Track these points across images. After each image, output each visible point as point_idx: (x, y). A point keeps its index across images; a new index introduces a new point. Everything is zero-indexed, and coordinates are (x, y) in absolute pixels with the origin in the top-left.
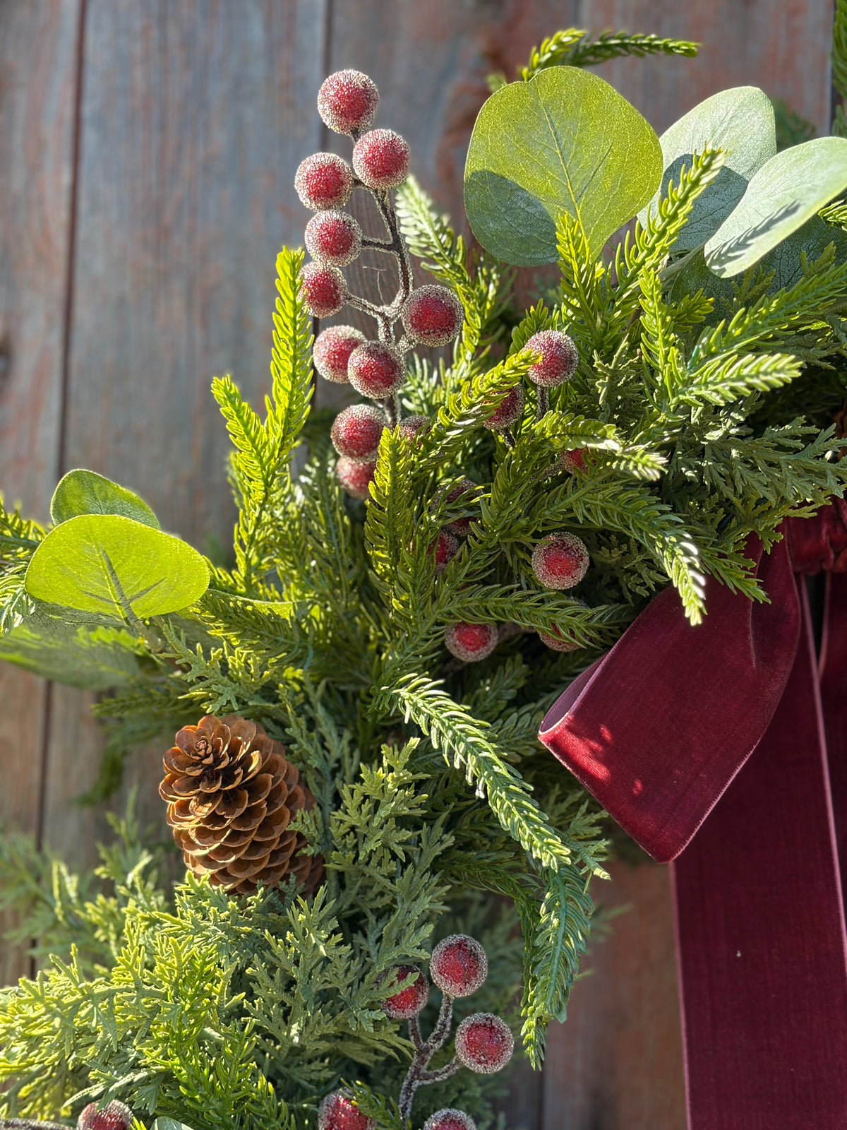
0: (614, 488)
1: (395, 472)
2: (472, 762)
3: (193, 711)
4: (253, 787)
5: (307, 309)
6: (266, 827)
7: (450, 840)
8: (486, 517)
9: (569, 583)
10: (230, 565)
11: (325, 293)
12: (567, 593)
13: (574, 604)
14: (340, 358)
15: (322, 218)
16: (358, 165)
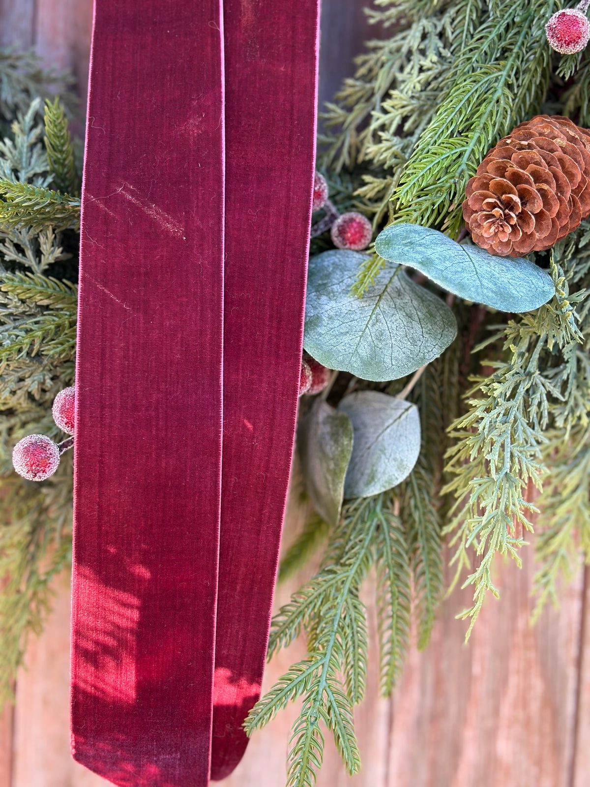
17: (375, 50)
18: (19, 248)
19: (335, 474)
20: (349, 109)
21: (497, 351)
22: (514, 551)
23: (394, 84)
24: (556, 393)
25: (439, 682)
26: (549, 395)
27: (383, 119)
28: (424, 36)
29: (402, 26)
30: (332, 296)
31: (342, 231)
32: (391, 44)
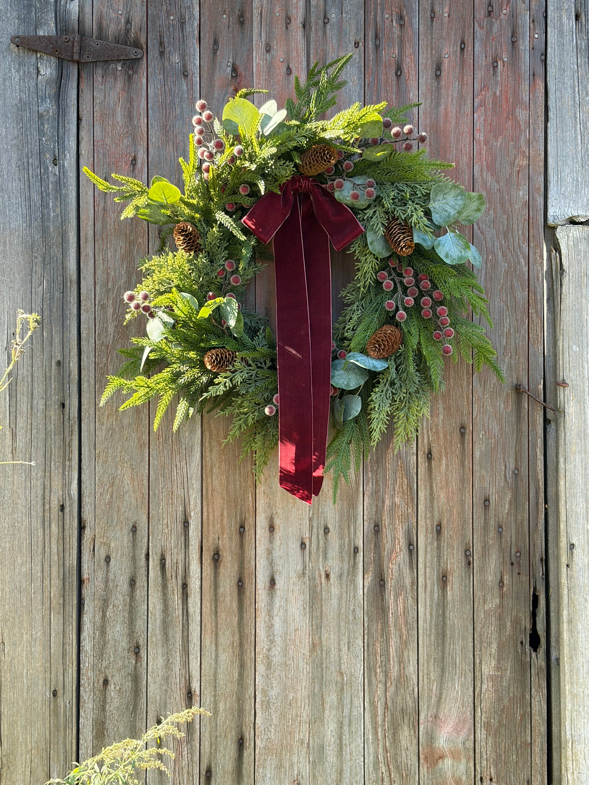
0: (251, 174)
1: (213, 174)
2: (229, 225)
3: (178, 222)
4: (191, 234)
5: (196, 145)
6: (194, 242)
7: (228, 244)
8: (230, 181)
9: (246, 193)
10: (184, 194)
11: (199, 142)
12: (246, 195)
13: (248, 198)
14: (202, 154)
15: (198, 128)
16: (204, 118)
17: (346, 309)
18: (261, 363)
19: (341, 415)
20: (340, 324)
21: (379, 382)
22: (384, 429)
23: (351, 319)
24: (394, 392)
25: (377, 482)
26: (392, 392)
27: (349, 327)
28: (357, 307)
29: (353, 303)
30: (338, 370)
31: (339, 355)
32: (350, 308)
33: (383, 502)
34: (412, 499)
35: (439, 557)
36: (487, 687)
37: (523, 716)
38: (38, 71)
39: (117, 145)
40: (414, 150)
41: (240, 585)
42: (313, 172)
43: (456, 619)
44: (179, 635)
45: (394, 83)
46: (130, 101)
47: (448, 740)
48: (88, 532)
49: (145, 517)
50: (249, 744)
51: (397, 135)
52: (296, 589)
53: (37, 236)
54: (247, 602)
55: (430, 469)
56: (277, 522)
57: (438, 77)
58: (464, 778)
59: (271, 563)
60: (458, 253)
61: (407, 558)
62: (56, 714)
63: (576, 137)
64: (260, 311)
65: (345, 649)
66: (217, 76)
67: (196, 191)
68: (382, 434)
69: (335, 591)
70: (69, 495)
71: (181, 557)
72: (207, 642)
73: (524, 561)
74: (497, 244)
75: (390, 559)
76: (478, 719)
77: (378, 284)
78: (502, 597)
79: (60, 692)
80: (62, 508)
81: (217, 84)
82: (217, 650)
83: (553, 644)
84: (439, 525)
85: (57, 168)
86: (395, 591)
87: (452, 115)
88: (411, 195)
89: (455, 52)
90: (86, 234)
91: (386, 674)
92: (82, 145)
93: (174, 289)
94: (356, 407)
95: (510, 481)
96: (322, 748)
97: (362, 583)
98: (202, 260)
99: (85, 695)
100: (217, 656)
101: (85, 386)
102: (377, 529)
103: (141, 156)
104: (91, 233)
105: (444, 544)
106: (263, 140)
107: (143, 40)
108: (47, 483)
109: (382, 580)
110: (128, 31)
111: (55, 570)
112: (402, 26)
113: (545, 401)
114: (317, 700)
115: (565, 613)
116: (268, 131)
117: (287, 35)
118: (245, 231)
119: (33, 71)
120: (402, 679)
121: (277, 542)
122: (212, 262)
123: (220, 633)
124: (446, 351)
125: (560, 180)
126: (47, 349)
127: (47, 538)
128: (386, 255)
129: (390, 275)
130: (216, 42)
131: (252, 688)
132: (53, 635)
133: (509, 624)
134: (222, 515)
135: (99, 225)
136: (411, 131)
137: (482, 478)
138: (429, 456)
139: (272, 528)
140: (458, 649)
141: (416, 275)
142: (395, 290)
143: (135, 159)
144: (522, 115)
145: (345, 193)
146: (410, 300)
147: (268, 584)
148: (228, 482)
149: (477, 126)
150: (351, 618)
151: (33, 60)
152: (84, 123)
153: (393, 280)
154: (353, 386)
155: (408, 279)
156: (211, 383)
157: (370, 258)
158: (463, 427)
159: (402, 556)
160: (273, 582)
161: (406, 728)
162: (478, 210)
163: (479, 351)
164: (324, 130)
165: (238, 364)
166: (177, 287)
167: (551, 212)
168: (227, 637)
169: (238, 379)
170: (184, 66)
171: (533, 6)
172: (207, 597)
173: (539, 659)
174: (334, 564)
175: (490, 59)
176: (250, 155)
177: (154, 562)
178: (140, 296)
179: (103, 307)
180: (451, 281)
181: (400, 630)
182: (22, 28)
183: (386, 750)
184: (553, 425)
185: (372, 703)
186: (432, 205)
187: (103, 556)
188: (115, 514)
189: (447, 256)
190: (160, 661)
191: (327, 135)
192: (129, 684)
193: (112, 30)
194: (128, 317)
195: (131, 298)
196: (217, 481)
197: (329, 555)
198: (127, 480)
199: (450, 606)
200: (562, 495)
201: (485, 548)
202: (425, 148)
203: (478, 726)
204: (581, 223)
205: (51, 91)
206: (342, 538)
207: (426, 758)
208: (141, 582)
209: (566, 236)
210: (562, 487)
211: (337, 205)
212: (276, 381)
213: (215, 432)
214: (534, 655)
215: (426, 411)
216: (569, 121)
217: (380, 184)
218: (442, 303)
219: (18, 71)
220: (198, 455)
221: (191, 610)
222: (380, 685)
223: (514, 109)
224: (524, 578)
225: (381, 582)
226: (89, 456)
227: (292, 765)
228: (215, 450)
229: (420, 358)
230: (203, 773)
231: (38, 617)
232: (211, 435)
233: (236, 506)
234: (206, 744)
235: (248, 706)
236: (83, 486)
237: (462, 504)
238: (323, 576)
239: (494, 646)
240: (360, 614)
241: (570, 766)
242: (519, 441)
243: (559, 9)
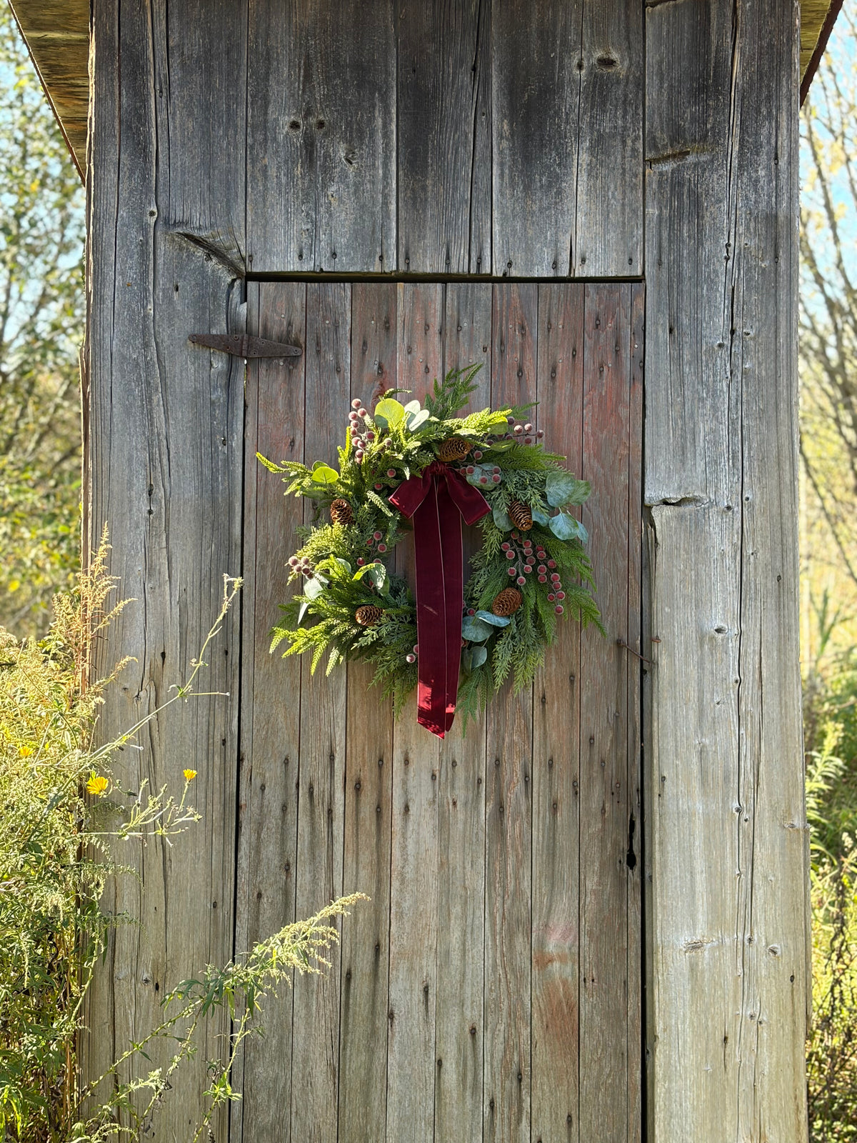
0: (398, 461)
1: (365, 460)
2: (378, 503)
4: (345, 509)
5: (352, 435)
6: (348, 516)
7: (376, 518)
8: (380, 467)
9: (393, 477)
10: (341, 476)
11: (354, 433)
13: (394, 480)
16: (359, 414)
17: (475, 574)
18: (402, 618)
19: (469, 663)
20: (470, 586)
21: (502, 636)
22: (506, 675)
23: (479, 582)
24: (514, 644)
25: (498, 722)
27: (477, 589)
28: (484, 572)
29: (480, 568)
30: (468, 625)
31: (469, 612)
32: (478, 573)
33: (504, 740)
34: (528, 737)
35: (551, 788)
36: (590, 899)
37: (621, 925)
38: (211, 365)
39: (278, 429)
40: (532, 445)
41: (379, 811)
42: (449, 459)
43: (565, 840)
44: (324, 855)
45: (516, 382)
46: (291, 392)
47: (556, 946)
48: (245, 764)
49: (296, 752)
50: (384, 949)
51: (519, 431)
52: (428, 815)
53: (208, 506)
54: (384, 826)
55: (544, 711)
56: (411, 756)
57: (553, 378)
58: (570, 979)
59: (406, 792)
60: (568, 530)
61: (523, 788)
62: (216, 923)
63: (669, 432)
64: (399, 573)
65: (468, 867)
66: (365, 372)
67: (349, 473)
68: (505, 680)
69: (461, 816)
70: (231, 731)
71: (327, 786)
72: (349, 860)
73: (623, 791)
74: (602, 520)
75: (508, 789)
76: (582, 927)
77: (502, 553)
78: (604, 821)
79: (220, 904)
80: (224, 742)
81: (366, 379)
82: (357, 868)
83: (647, 863)
84: (551, 760)
85: (226, 448)
86: (512, 816)
87: (565, 411)
88: (530, 480)
89: (568, 358)
90: (250, 505)
91: (504, 888)
92: (248, 428)
93: (332, 556)
94: (483, 657)
95: (611, 722)
96: (448, 953)
97: (485, 810)
98: (355, 531)
99: (241, 907)
100: (357, 873)
101: (245, 635)
102: (498, 763)
103: (299, 439)
104: (254, 503)
105: (555, 777)
106: (409, 434)
107: (302, 340)
108: (211, 721)
109: (502, 807)
110: (289, 332)
111: (217, 796)
112: (523, 335)
113: (642, 654)
114: (444, 910)
115: (657, 836)
116: (413, 427)
117: (426, 339)
118: (392, 507)
119: (206, 364)
120: (518, 892)
121: (412, 774)
122: (362, 532)
123: (361, 853)
124: (558, 611)
125: (655, 468)
126: (213, 604)
127: (210, 768)
128: (509, 529)
129: (512, 546)
130: (365, 344)
131: (388, 901)
132: (214, 853)
133: (609, 846)
134: (364, 749)
135: (261, 497)
136: (530, 429)
137: (588, 719)
138: (543, 700)
139: (407, 762)
140: (566, 867)
141: (534, 546)
142: (516, 559)
143: (293, 441)
144: (624, 412)
145: (475, 477)
146: (529, 567)
147: (402, 810)
148: (369, 721)
149: (586, 421)
150: (474, 840)
151: (207, 354)
152: (249, 409)
153: (514, 550)
154: (480, 639)
155: (527, 550)
156: (360, 634)
157: (496, 531)
158: (572, 676)
159: (519, 787)
160: (407, 809)
161: (520, 935)
162: (586, 494)
163: (585, 611)
164: (459, 427)
165: (384, 619)
166: (333, 553)
167: (647, 494)
168: (366, 857)
169: (384, 632)
170: (337, 363)
171: (634, 321)
172: (349, 821)
173: (635, 876)
174: (460, 794)
175: (597, 365)
176: (398, 446)
177: (303, 790)
178: (302, 561)
179: (263, 568)
180: (563, 552)
181: (517, 850)
182: (197, 327)
183: (503, 955)
184: (648, 674)
185: (491, 914)
186: (548, 490)
187: (259, 785)
188: (270, 748)
189: (559, 533)
190: (308, 876)
191: (462, 432)
192: (280, 897)
193: (275, 330)
194: (290, 578)
195: (295, 562)
196: (359, 720)
197: (456, 786)
198: (281, 719)
199: (559, 830)
200: (655, 734)
201: (590, 779)
202: (542, 443)
203: (582, 933)
204: (673, 504)
205: (223, 381)
206: (467, 771)
207: (537, 961)
208: (291, 808)
209: (661, 516)
210: (655, 729)
211: (469, 487)
212: (416, 633)
213: (358, 677)
214: (630, 872)
215: (541, 662)
216: (663, 418)
217: (505, 470)
218: (555, 570)
219: (193, 364)
220: (344, 696)
221: (335, 833)
222: (499, 898)
223: (617, 406)
224: (623, 806)
225: (500, 809)
226: (248, 696)
227: (421, 968)
228: (358, 692)
229: (536, 615)
230: (344, 975)
231: (202, 837)
232: (355, 680)
233: (376, 743)
234: (348, 950)
235: (384, 916)
236: (242, 723)
237: (571, 742)
238: (451, 804)
239: (597, 864)
240: (482, 835)
241: (660, 968)
242: (619, 688)
243: (656, 323)
